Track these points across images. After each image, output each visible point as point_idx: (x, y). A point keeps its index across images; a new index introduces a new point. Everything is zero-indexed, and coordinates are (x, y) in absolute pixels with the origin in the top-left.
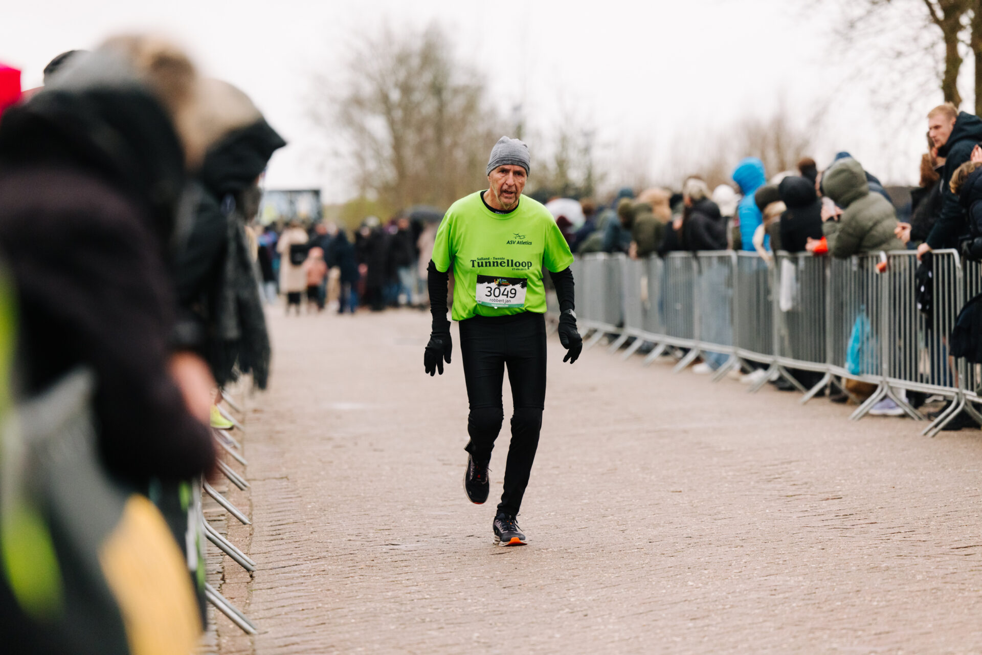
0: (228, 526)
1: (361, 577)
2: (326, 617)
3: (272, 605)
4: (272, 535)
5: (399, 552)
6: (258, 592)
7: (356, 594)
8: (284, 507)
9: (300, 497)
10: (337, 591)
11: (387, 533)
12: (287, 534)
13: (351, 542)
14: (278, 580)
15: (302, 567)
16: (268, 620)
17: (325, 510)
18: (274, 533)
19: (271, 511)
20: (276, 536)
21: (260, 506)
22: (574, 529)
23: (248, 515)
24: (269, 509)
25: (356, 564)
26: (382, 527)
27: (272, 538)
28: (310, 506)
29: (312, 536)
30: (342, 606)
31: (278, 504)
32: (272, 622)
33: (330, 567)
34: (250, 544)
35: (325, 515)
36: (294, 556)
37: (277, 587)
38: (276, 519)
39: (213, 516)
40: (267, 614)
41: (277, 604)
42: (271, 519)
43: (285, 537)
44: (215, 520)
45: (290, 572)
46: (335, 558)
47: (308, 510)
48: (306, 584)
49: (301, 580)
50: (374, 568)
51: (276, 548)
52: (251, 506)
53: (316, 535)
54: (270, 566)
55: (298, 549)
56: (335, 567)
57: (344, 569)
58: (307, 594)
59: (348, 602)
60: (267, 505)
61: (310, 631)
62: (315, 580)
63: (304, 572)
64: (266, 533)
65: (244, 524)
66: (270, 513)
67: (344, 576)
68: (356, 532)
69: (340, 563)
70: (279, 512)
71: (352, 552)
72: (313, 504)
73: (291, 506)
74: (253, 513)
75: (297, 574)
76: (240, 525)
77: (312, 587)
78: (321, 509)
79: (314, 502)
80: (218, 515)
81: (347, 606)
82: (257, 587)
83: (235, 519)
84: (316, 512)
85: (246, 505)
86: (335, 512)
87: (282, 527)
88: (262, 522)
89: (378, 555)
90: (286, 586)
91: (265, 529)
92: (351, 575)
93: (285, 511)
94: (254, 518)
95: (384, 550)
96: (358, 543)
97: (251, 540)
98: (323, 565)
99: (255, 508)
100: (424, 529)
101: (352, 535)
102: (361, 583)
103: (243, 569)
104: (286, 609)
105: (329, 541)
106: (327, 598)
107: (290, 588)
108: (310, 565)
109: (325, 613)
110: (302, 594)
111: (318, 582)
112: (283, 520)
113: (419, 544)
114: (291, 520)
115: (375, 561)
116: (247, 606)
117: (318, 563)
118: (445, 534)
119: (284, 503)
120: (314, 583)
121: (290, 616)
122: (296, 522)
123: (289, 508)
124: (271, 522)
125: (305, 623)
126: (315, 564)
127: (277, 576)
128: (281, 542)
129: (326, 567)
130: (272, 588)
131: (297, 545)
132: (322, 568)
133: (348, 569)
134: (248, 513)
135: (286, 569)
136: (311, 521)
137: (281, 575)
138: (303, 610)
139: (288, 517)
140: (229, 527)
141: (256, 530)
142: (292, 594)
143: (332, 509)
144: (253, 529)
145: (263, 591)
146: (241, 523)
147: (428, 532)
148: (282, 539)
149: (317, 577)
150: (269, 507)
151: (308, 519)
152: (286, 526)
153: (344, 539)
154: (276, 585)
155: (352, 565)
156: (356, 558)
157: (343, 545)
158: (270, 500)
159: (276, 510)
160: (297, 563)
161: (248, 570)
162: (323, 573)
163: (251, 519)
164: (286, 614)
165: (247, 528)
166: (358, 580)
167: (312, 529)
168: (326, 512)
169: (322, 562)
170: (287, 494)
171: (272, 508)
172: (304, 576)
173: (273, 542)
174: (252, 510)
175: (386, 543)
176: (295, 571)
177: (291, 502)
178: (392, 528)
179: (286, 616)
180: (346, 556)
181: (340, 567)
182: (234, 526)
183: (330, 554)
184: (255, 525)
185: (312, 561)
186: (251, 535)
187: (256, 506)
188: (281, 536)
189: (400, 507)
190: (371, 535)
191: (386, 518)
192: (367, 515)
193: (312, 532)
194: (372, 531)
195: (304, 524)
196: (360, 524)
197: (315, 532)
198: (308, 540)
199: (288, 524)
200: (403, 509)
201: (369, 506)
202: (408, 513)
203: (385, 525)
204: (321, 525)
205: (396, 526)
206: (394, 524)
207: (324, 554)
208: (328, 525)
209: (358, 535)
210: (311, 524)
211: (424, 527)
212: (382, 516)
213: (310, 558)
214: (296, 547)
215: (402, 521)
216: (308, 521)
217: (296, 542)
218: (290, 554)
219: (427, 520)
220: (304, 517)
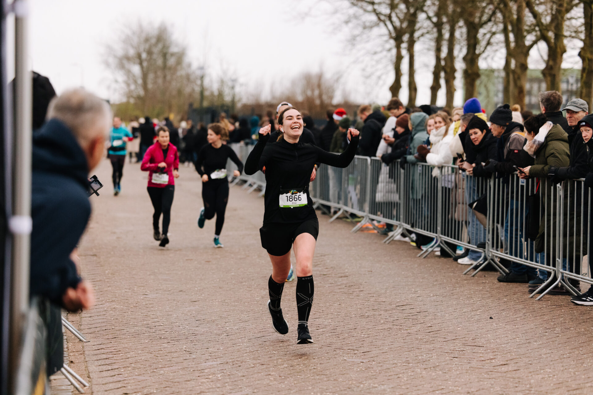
1: (132, 312)
2: (116, 334)
3: (91, 326)
5: (148, 299)
6: (85, 319)
7: (129, 322)
8: (95, 272)
9: (103, 266)
10: (121, 320)
11: (143, 288)
12: (97, 287)
13: (127, 293)
14: (94, 312)
15: (105, 305)
16: (90, 334)
17: (114, 274)
19: (89, 274)
21: (84, 271)
22: (228, 289)
25: (129, 305)
26: (140, 285)
28: (107, 272)
29: (109, 289)
30: (123, 328)
31: (92, 270)
32: (92, 335)
33: (117, 306)
35: (114, 277)
37: (93, 316)
38: (92, 278)
40: (89, 331)
41: (93, 326)
45: (99, 308)
46: (119, 301)
47: (106, 274)
48: (106, 315)
49: (104, 313)
50: (137, 308)
53: (110, 288)
55: (102, 295)
56: (119, 306)
57: (123, 308)
58: (107, 321)
59: (126, 326)
60: (88, 271)
61: (109, 342)
62: (111, 313)
63: (106, 308)
67: (124, 311)
68: (129, 287)
69: (122, 304)
70: (93, 274)
71: (127, 298)
75: (102, 310)
77: (110, 317)
78: (112, 273)
79: (109, 270)
81: (126, 329)
82: (84, 316)
84: (110, 275)
86: (119, 276)
89: (139, 300)
90: (97, 316)
92: (127, 311)
95: (142, 298)
96: (130, 293)
98: (114, 305)
100: (160, 287)
101: (126, 289)
102: (131, 316)
104: (98, 329)
105: (116, 291)
106: (116, 324)
107: (99, 317)
108: (108, 304)
109: (115, 332)
110: (105, 321)
111: (112, 315)
113: (157, 295)
114: (99, 279)
115: (138, 304)
116: (80, 326)
117: (112, 304)
118: (169, 289)
119: (95, 269)
120: (110, 315)
121: (99, 333)
122: (101, 281)
123: (97, 272)
125: (107, 337)
126: (110, 304)
127: (93, 310)
129: (115, 306)
130: (91, 317)
131: (101, 293)
132: (114, 307)
133: (125, 308)
136: (108, 280)
137: (95, 310)
138: (105, 330)
142: (100, 321)
143: (117, 274)
145: (87, 318)
147: (161, 288)
149: (111, 311)
153: (123, 291)
154: (93, 315)
155: (127, 305)
156: (129, 302)
157: (122, 294)
158: (89, 268)
160: (102, 303)
162: (114, 309)
164: (98, 331)
166: (130, 314)
167: (108, 285)
168: (114, 275)
169: (114, 303)
170: (96, 265)
172: (106, 311)
175: (143, 294)
176: (101, 308)
177: (98, 269)
178: (145, 285)
179: (98, 333)
180: (124, 301)
181: (122, 306)
183: (117, 299)
185: (109, 303)
189: (148, 273)
190: (135, 289)
191: (142, 280)
192: (134, 277)
193: (108, 287)
194: (136, 287)
195: (105, 282)
196: (130, 283)
197: (110, 286)
198: (106, 291)
199: (97, 281)
200: (150, 275)
201: (134, 273)
202: (152, 277)
203: (142, 283)
204: (112, 282)
205: (146, 285)
206: (146, 283)
207: (114, 299)
208: (115, 282)
209: (129, 289)
210: (108, 282)
211: (160, 285)
212: (141, 278)
213: (108, 300)
214: (101, 295)
215: (149, 282)
216: (106, 280)
217: (101, 291)
218: (99, 298)
219: (161, 281)
220: (105, 278)
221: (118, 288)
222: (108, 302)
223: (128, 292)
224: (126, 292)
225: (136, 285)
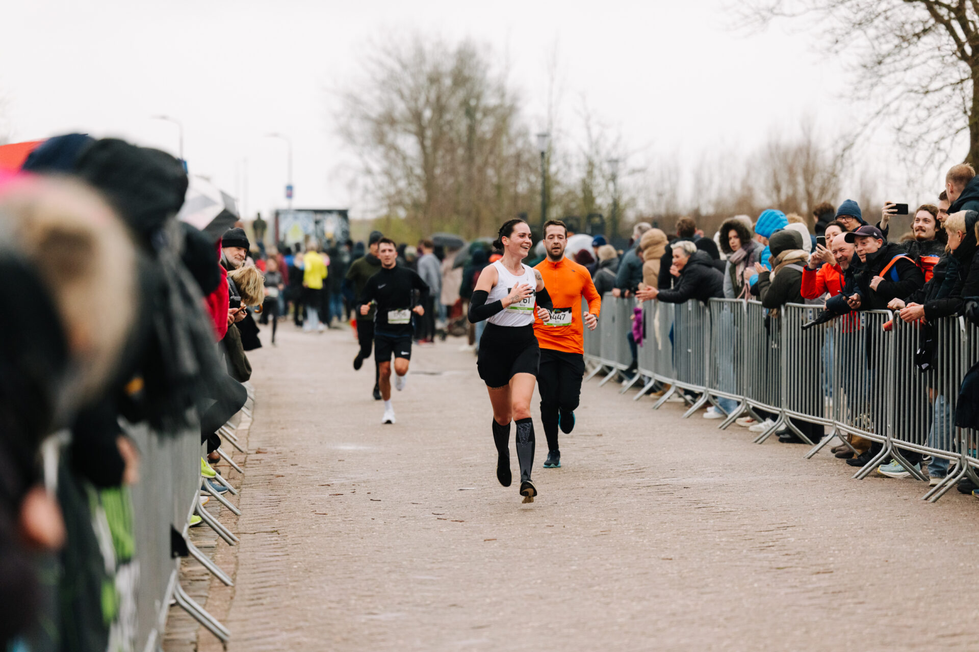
0: (211, 587)
4: (253, 600)
5: (377, 623)
8: (269, 567)
9: (288, 555)
11: (369, 600)
12: (267, 598)
13: (331, 610)
17: (310, 572)
18: (255, 597)
19: (256, 571)
20: (256, 600)
21: (246, 565)
23: (233, 575)
24: (254, 569)
26: (364, 594)
27: (252, 603)
28: (295, 567)
29: (292, 601)
31: (264, 562)
33: (304, 639)
34: (229, 610)
35: (309, 577)
36: (272, 624)
38: (259, 580)
39: (197, 575)
42: (254, 581)
43: (264, 602)
44: (198, 580)
45: (264, 644)
46: (312, 628)
47: (293, 570)
50: (348, 640)
51: (255, 615)
52: (237, 564)
53: (296, 601)
54: (245, 636)
56: (309, 639)
57: (317, 641)
60: (253, 564)
63: (279, 644)
64: (247, 597)
65: (226, 585)
66: (254, 573)
69: (317, 635)
70: (264, 572)
71: (330, 622)
72: (300, 563)
73: (277, 566)
74: (238, 572)
75: (271, 647)
76: (222, 587)
78: (306, 570)
79: (301, 562)
80: (202, 574)
83: (218, 581)
84: (301, 573)
85: (232, 563)
86: (320, 574)
87: (264, 590)
88: (245, 583)
89: (356, 626)
91: (247, 592)
93: (269, 571)
94: (238, 578)
95: (363, 620)
97: (231, 604)
98: (298, 636)
99: (240, 567)
100: (407, 597)
101: (331, 602)
103: (216, 640)
105: (309, 608)
108: (285, 635)
112: (266, 582)
113: (399, 614)
114: (275, 582)
115: (352, 634)
117: (295, 634)
118: (428, 603)
119: (270, 561)
122: (279, 585)
123: (274, 568)
124: (254, 583)
126: (292, 635)
127: (251, 649)
128: (261, 608)
129: (300, 638)
131: (276, 612)
132: (297, 640)
133: (322, 641)
134: (232, 573)
135: (260, 641)
136: (294, 584)
137: (255, 648)
139: (272, 578)
140: (212, 589)
141: (238, 593)
143: (318, 570)
144: (234, 592)
146: (223, 584)
147: (411, 599)
148: (262, 604)
150: (255, 566)
151: (291, 582)
152: (269, 589)
153: (324, 607)
155: (327, 637)
156: (333, 630)
157: (322, 614)
158: (257, 558)
159: (261, 570)
160: (273, 633)
161: (222, 641)
163: (234, 580)
165: (229, 591)
167: (294, 594)
168: (311, 574)
169: (298, 633)
170: (275, 552)
171: (257, 568)
173: (253, 608)
174: (237, 569)
175: (366, 612)
176: (269, 643)
177: (277, 561)
180: (323, 627)
182: (216, 587)
183: (307, 624)
184: (237, 587)
186: (232, 598)
187: (242, 565)
188: (260, 601)
189: (386, 569)
190: (353, 602)
191: (370, 582)
192: (353, 578)
193: (293, 598)
194: (354, 597)
195: (287, 588)
196: (343, 589)
197: (297, 597)
198: (288, 606)
199: (270, 586)
200: (389, 572)
201: (355, 567)
202: (393, 576)
203: (369, 590)
204: (304, 588)
205: (379, 592)
206: (377, 589)
207: (301, 624)
208: (311, 589)
209: (338, 602)
210: (294, 587)
211: (407, 594)
212: (367, 580)
213: (287, 627)
214: (275, 615)
215: (386, 586)
216: (291, 584)
217: (275, 608)
218: (267, 623)
219: (412, 585)
220: (288, 579)
221: (313, 601)
222: (287, 630)
223: (335, 608)
224: (330, 608)
225: (354, 594)
